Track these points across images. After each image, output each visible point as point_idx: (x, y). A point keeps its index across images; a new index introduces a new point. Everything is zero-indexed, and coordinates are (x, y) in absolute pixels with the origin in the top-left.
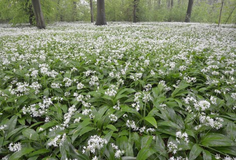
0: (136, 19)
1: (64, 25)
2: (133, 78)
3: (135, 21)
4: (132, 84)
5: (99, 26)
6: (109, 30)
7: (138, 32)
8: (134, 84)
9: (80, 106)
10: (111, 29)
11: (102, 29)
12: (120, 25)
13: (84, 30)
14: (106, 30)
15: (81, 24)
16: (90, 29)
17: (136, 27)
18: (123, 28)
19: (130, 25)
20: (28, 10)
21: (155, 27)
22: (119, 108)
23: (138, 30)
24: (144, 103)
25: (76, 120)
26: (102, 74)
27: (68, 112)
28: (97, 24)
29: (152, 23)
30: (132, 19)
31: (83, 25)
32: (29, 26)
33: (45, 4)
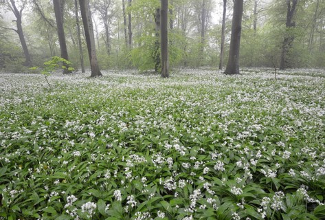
0: (285, 65)
1: (188, 73)
2: (265, 173)
3: (282, 68)
4: (262, 179)
5: (228, 76)
6: (241, 83)
7: (284, 88)
8: (265, 180)
9: (203, 191)
10: (245, 82)
11: (232, 81)
12: (258, 75)
13: (209, 81)
14: (237, 83)
15: (206, 71)
16: (216, 80)
17: (283, 79)
18: (262, 81)
19: (273, 76)
20: (156, 58)
21: (317, 80)
22: (242, 207)
23: (285, 85)
24: (272, 210)
25: (201, 206)
26: (228, 157)
27: (193, 193)
28: (226, 73)
29: (313, 70)
30: (279, 64)
31: (209, 72)
32: (154, 73)
33: (173, 52)
